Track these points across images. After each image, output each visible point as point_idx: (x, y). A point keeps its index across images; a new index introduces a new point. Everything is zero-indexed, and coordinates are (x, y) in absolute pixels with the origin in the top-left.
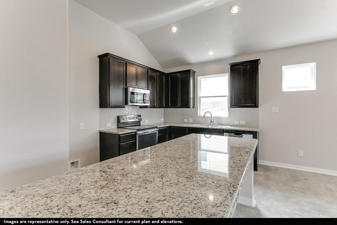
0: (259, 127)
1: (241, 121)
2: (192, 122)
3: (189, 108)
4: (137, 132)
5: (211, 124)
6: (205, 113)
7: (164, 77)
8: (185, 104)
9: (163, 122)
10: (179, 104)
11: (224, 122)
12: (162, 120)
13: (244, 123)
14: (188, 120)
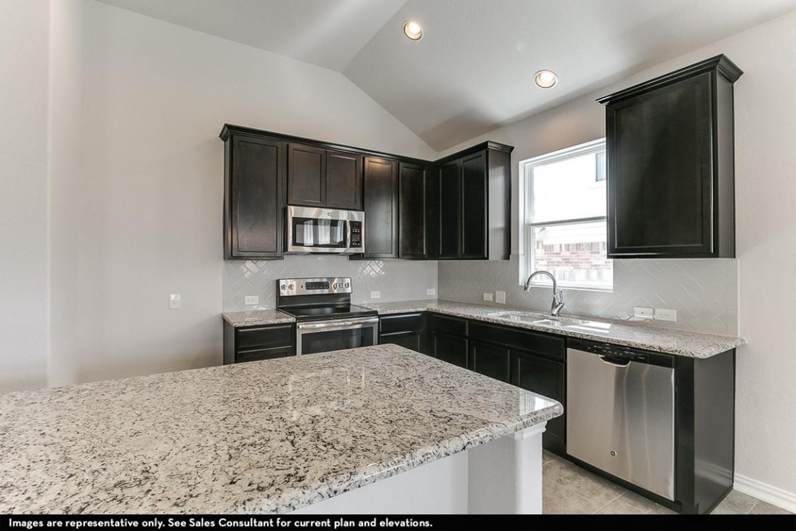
0: (739, 335)
1: (659, 308)
2: (504, 303)
3: (484, 258)
4: (298, 324)
5: (555, 312)
6: (531, 276)
7: (424, 172)
8: (476, 249)
9: (436, 298)
10: (462, 247)
11: (598, 306)
12: (433, 293)
13: (671, 315)
14: (494, 297)
